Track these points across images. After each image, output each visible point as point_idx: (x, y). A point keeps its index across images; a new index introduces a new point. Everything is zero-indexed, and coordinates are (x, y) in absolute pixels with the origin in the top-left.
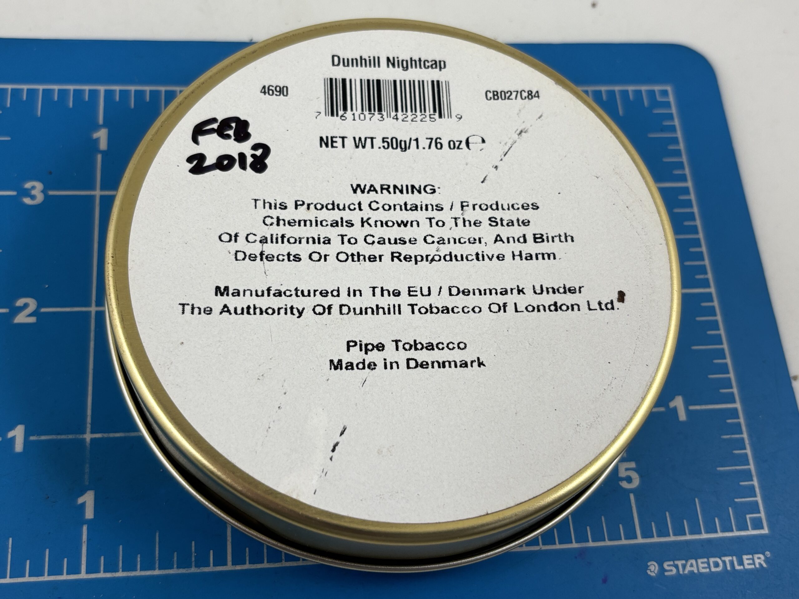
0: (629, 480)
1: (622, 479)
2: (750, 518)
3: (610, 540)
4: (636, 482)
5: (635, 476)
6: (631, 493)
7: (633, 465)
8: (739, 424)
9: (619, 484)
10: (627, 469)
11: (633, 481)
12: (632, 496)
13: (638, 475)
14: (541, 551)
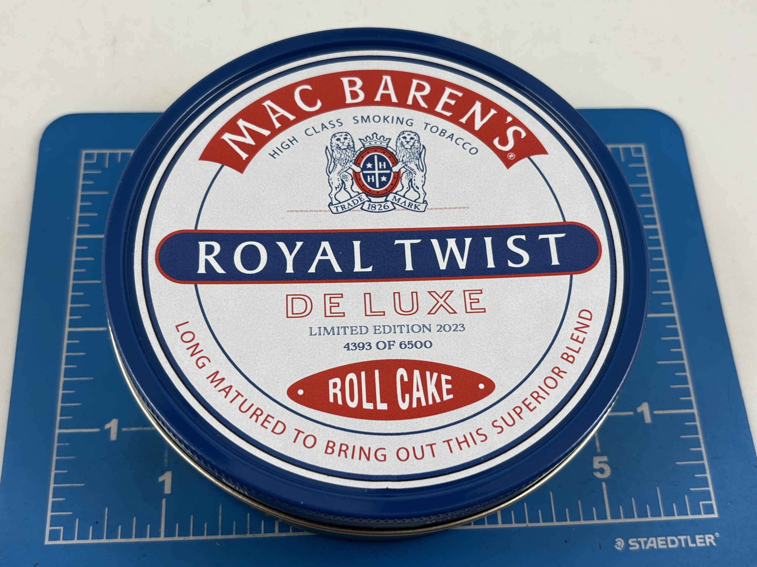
0: (602, 471)
1: (596, 470)
2: (703, 505)
3: (584, 520)
4: (608, 473)
5: (607, 468)
6: (603, 481)
7: (605, 459)
8: (696, 426)
9: (593, 475)
10: (600, 462)
11: (605, 472)
12: (604, 485)
13: (610, 467)
14: (527, 528)
